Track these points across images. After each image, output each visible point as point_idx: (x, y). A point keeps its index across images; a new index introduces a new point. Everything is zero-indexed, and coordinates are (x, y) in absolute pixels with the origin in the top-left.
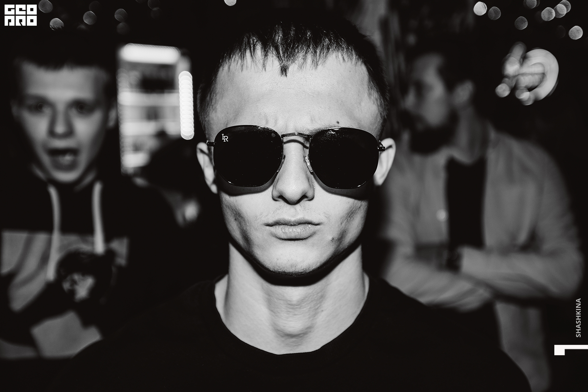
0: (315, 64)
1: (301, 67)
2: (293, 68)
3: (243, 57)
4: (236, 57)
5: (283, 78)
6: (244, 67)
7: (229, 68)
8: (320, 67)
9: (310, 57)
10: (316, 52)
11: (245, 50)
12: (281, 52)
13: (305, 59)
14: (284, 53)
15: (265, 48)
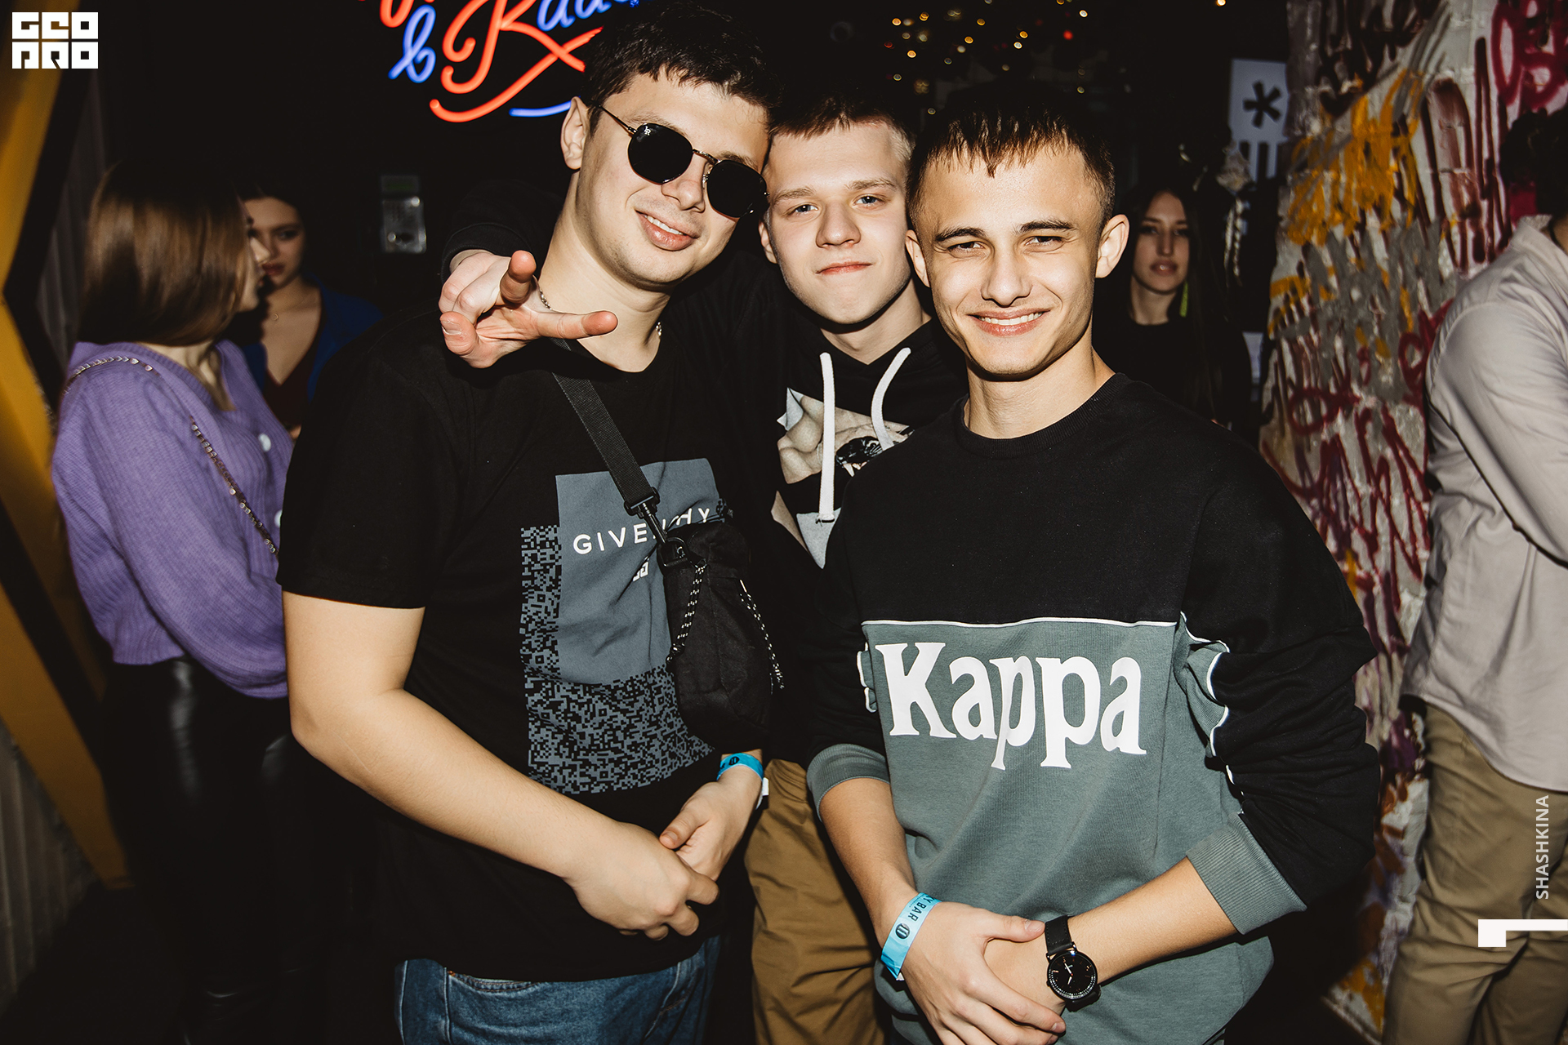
0: (1023, 162)
1: (1008, 166)
2: (1000, 169)
3: (950, 156)
4: (943, 155)
5: (991, 178)
6: (951, 168)
7: (937, 167)
8: (1028, 165)
9: (1017, 157)
10: (1023, 151)
11: (952, 149)
12: (988, 154)
13: (1011, 161)
14: (990, 156)
15: (971, 147)
